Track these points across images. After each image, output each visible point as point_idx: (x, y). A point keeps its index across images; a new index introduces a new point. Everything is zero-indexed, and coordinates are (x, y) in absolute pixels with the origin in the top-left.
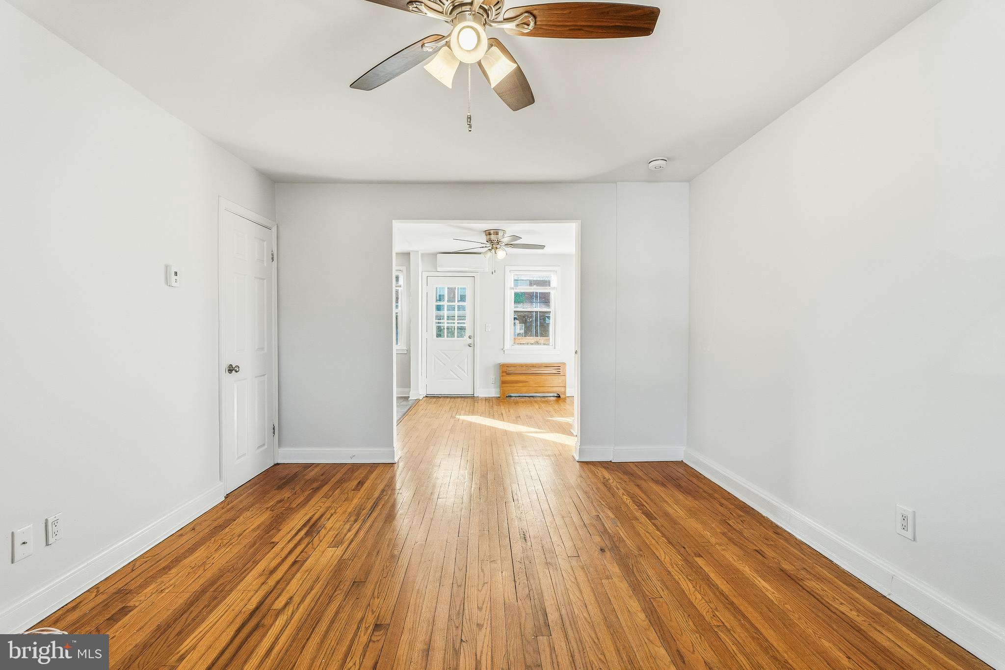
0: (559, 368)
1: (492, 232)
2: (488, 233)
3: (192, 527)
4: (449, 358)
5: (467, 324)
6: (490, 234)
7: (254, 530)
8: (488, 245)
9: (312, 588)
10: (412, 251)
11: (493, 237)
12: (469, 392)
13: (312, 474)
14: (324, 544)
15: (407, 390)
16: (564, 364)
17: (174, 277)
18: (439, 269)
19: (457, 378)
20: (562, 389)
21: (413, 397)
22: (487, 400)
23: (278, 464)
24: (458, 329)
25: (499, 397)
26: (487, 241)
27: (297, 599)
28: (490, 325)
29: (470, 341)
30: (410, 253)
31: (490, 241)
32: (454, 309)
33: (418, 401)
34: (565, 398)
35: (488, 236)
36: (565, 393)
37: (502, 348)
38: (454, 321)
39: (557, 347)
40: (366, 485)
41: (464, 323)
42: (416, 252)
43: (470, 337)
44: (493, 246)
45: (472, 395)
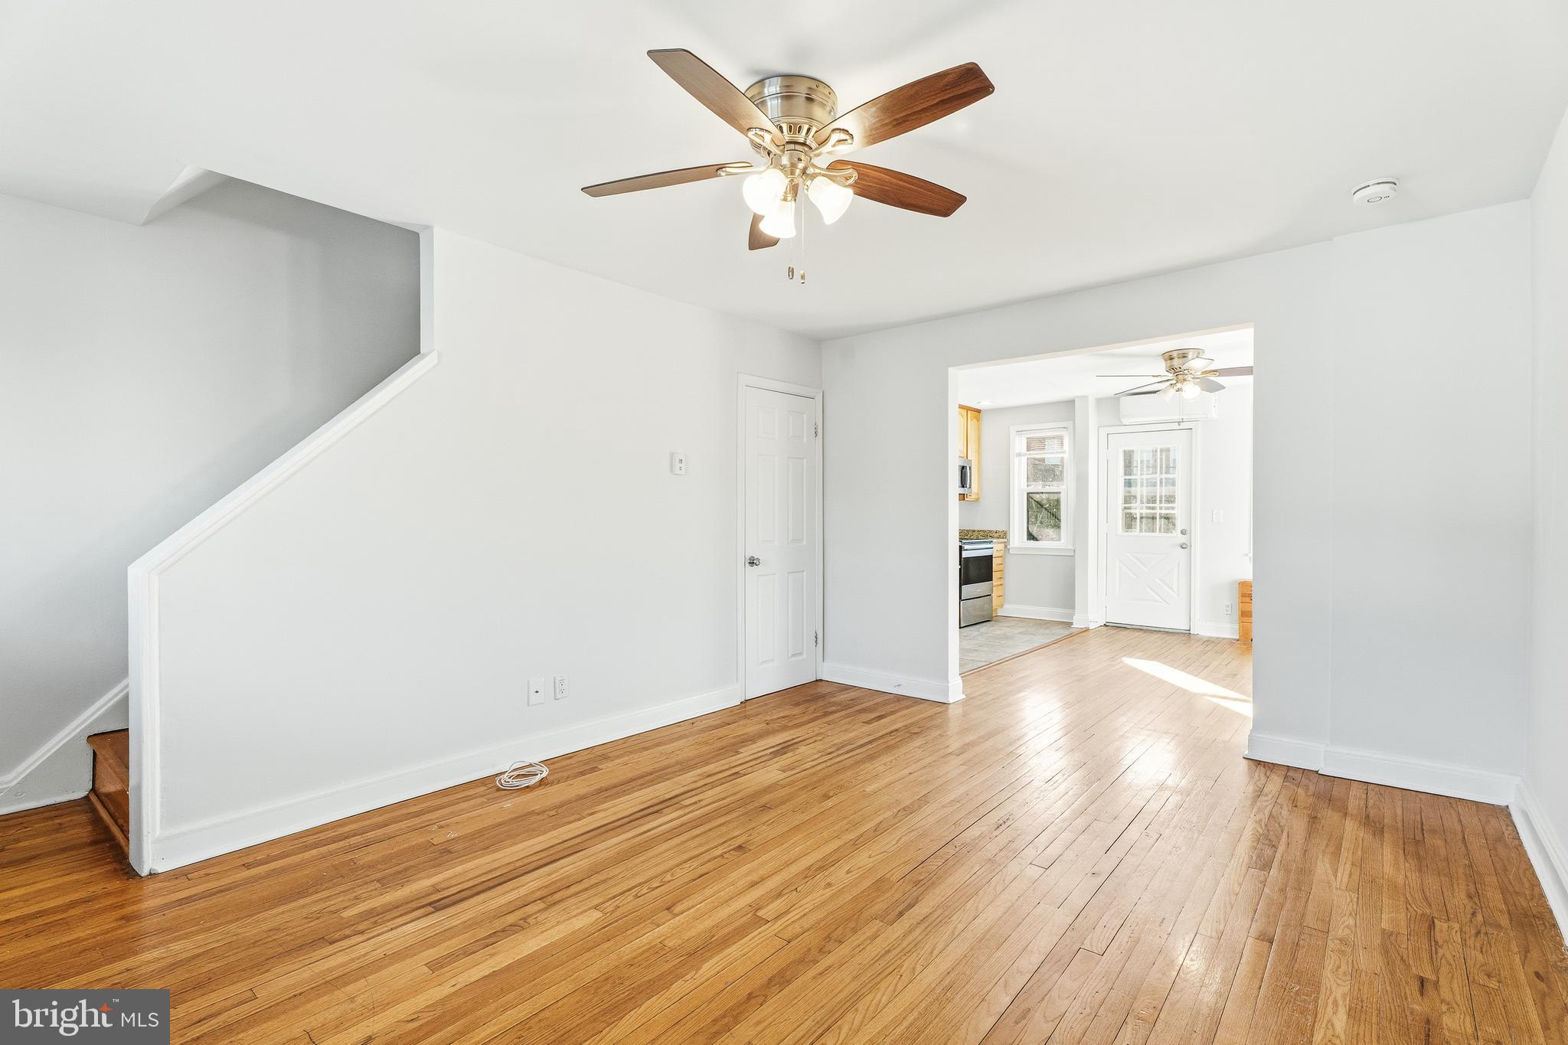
1: (1175, 354)
2: (1169, 357)
3: (692, 721)
4: (1146, 566)
5: (1178, 511)
6: (1171, 359)
7: (735, 737)
8: (1170, 376)
9: (724, 799)
10: (1078, 397)
11: (1176, 363)
12: (1181, 625)
13: (843, 697)
14: (777, 766)
15: (1068, 610)
17: (678, 465)
18: (1126, 421)
19: (1157, 598)
21: (1078, 624)
22: (1217, 641)
23: (821, 680)
24: (1161, 518)
25: (1234, 640)
26: (1168, 371)
27: (703, 803)
29: (1183, 539)
30: (1074, 401)
31: (1172, 369)
32: (1155, 485)
33: (1087, 629)
35: (1169, 361)
37: (1246, 551)
38: (1154, 505)
40: (882, 721)
41: (1173, 508)
42: (1085, 398)
43: (1183, 532)
44: (1178, 378)
45: (1188, 632)
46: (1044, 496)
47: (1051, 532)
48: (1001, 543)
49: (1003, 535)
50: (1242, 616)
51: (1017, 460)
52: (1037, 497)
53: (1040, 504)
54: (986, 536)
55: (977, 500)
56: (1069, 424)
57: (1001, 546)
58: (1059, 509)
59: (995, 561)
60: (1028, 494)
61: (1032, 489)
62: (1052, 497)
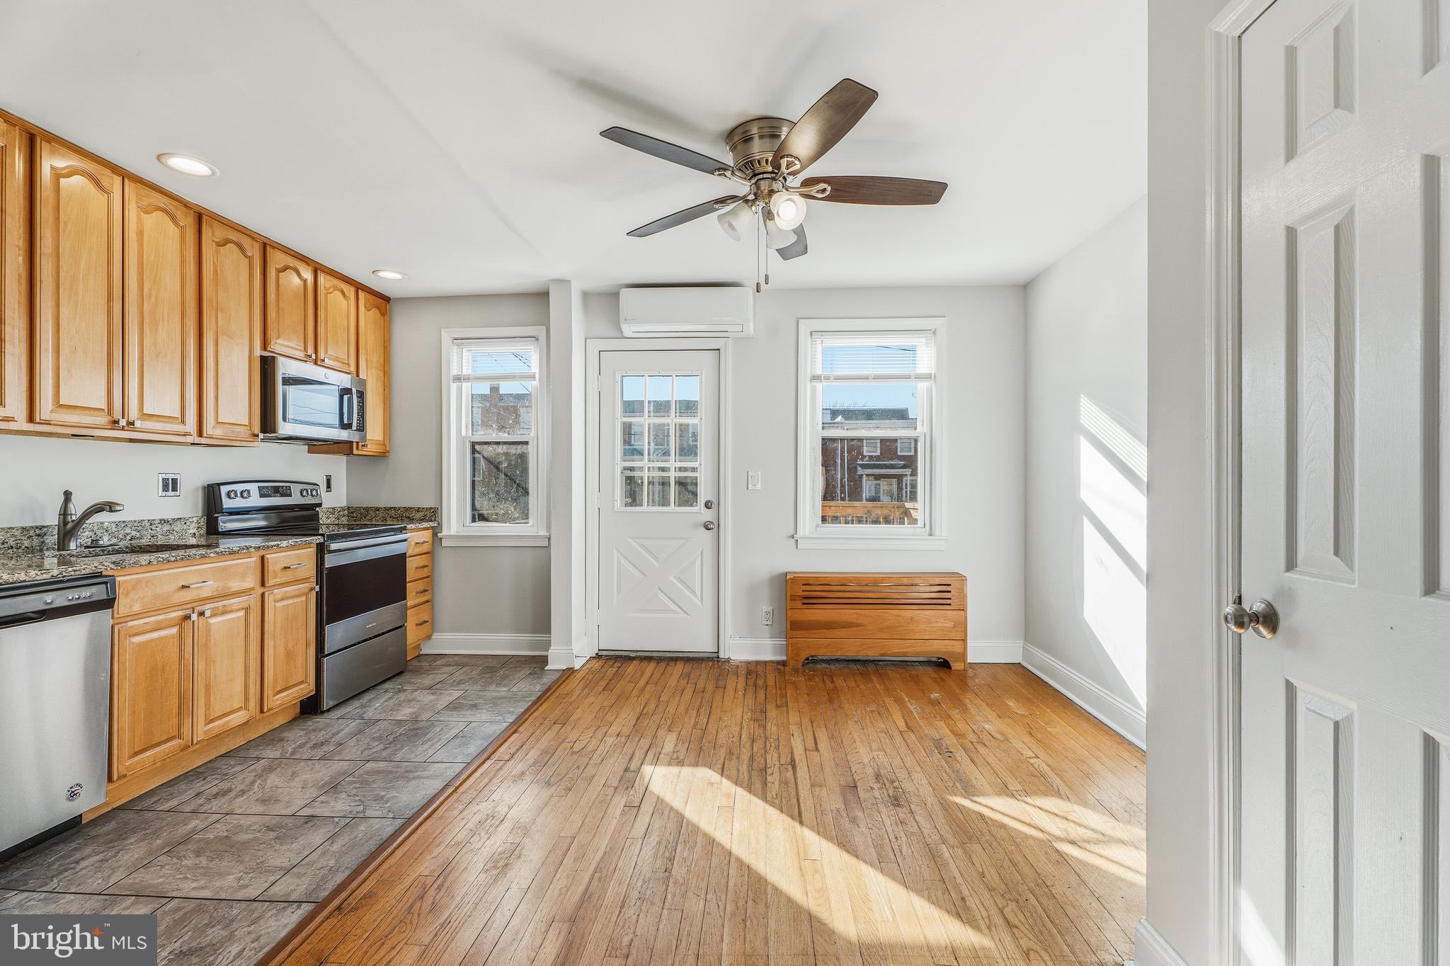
0: (947, 588)
2: (743, 135)
4: (656, 558)
5: (701, 472)
10: (553, 284)
11: (757, 148)
12: (704, 645)
15: (541, 637)
16: (961, 578)
18: (628, 330)
19: (674, 607)
21: (556, 663)
22: (753, 671)
24: (677, 484)
25: (784, 663)
28: (759, 473)
29: (708, 515)
30: (548, 293)
31: (748, 164)
32: (666, 434)
33: (570, 672)
34: (963, 671)
35: (742, 146)
37: (791, 532)
38: (666, 464)
39: (937, 532)
41: (693, 469)
42: (563, 282)
43: (708, 505)
44: (758, 188)
45: (715, 655)
46: (501, 449)
47: (508, 507)
48: (426, 529)
49: (431, 515)
50: (791, 629)
51: (454, 386)
52: (489, 451)
53: (494, 464)
54: (401, 517)
55: (383, 455)
56: (540, 331)
57: (426, 536)
58: (525, 471)
59: (411, 564)
60: (473, 444)
61: (480, 436)
62: (513, 450)
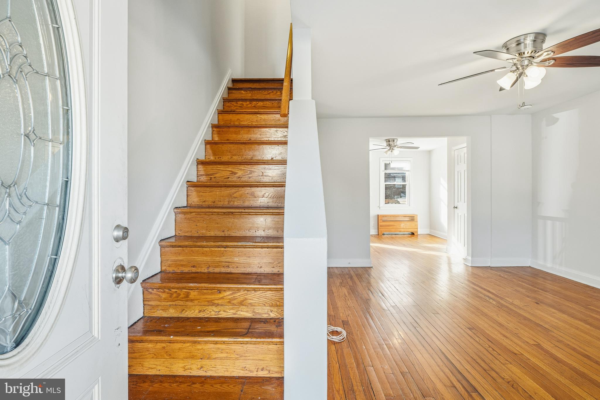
0: (413, 217)
1: (390, 140)
2: (388, 141)
8: (388, 148)
11: (391, 143)
16: (417, 215)
20: (416, 230)
25: (377, 235)
26: (387, 145)
31: (389, 145)
34: (417, 235)
36: (417, 232)
37: (379, 205)
39: (411, 205)
